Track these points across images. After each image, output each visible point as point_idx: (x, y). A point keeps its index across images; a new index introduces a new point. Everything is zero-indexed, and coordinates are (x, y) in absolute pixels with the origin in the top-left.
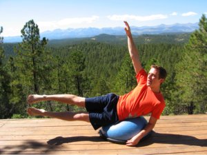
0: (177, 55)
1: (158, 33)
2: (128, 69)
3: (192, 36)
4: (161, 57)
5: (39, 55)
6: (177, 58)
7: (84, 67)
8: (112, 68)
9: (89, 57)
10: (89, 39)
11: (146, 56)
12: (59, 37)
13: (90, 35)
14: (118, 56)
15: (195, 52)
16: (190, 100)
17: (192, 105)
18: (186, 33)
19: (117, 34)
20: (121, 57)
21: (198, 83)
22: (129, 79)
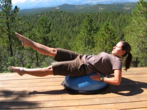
0: (125, 20)
1: (109, 3)
2: (86, 31)
4: (112, 22)
5: (12, 21)
6: (125, 23)
7: (50, 31)
8: (73, 31)
9: (54, 23)
10: (54, 8)
11: (100, 21)
14: (77, 22)
16: (136, 56)
17: (137, 60)
18: (133, 3)
19: (76, 4)
20: (80, 23)
22: (87, 40)
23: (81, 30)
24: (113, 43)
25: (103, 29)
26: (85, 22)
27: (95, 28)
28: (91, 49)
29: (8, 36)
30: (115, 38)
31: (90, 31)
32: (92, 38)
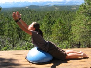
0: (72, 17)
1: (62, 5)
2: (46, 24)
3: (81, 7)
4: (64, 18)
6: (72, 18)
9: (25, 18)
10: (25, 8)
11: (56, 17)
12: (8, 6)
13: (25, 5)
14: (40, 17)
15: (82, 15)
17: (79, 43)
18: (78, 6)
19: (40, 5)
20: (42, 18)
21: (83, 32)
22: (46, 30)
23: (43, 23)
24: (64, 32)
25: (57, 22)
26: (46, 18)
27: (52, 22)
28: (49, 36)
30: (66, 29)
31: (49, 24)
32: (50, 28)
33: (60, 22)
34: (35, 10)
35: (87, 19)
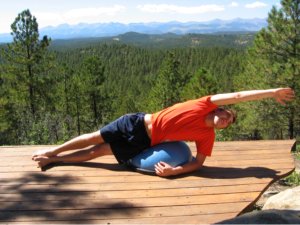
1: (210, 33)
2: (167, 82)
3: (258, 37)
4: (214, 66)
5: (37, 62)
6: (238, 68)
7: (103, 80)
8: (144, 82)
9: (111, 66)
10: (110, 39)
11: (193, 65)
12: (65, 35)
13: (112, 33)
14: (151, 64)
16: (254, 127)
18: (252, 33)
19: (150, 33)
20: (156, 67)
22: (168, 98)
23: (158, 79)
25: (197, 79)
26: (166, 67)
27: (183, 76)
29: (28, 88)
31: (173, 82)
32: (178, 94)
33: (204, 79)
34: (137, 45)
35: (276, 70)
